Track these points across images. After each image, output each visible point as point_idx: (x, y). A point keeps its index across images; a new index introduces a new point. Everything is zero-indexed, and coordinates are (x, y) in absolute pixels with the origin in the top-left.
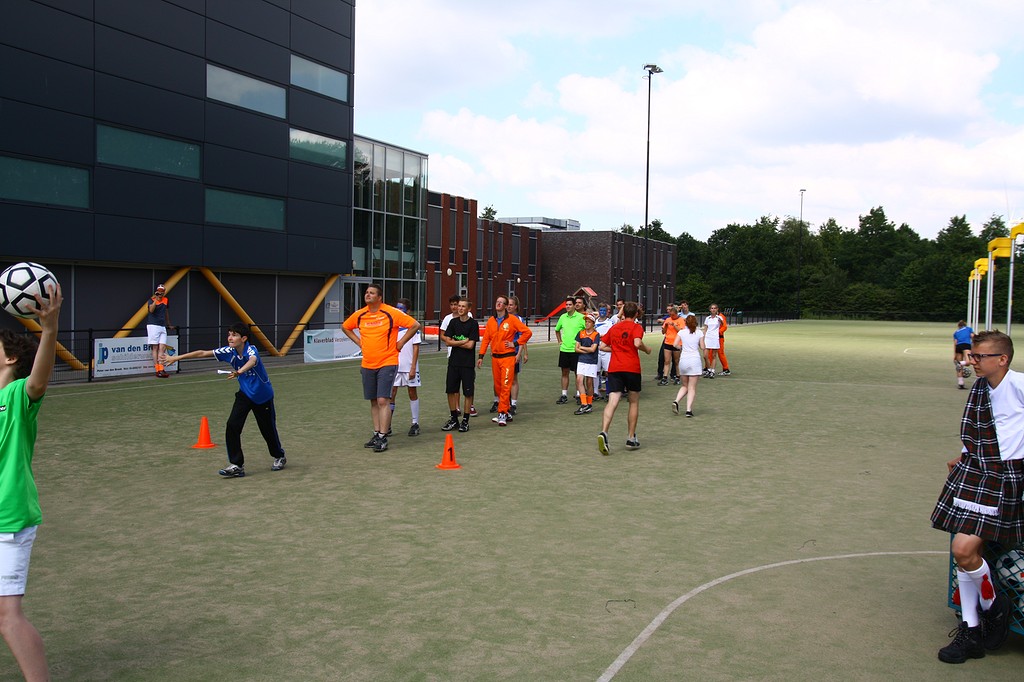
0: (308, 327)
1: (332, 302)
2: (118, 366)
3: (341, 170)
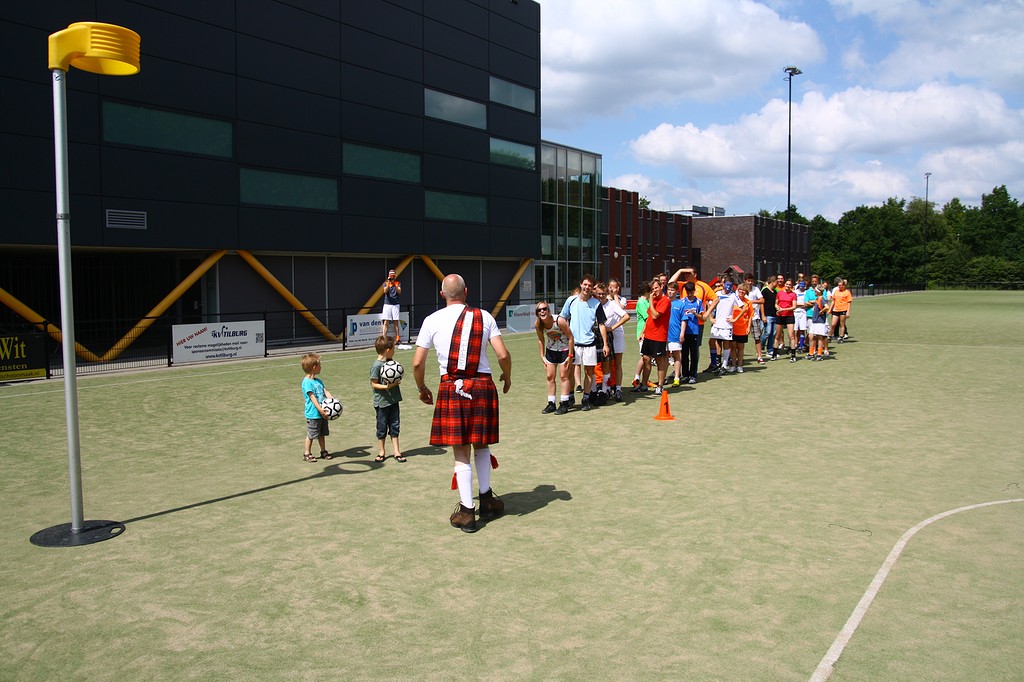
0: (509, 302)
1: (525, 283)
2: (364, 337)
3: (531, 171)
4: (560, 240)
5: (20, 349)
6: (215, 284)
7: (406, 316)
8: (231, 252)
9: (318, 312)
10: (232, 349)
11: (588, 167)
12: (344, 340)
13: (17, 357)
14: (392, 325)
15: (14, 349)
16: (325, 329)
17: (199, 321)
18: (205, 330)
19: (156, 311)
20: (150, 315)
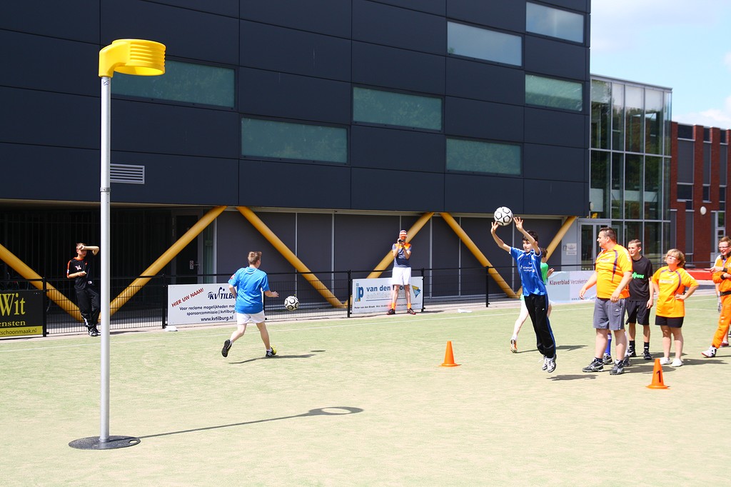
1: (568, 245)
2: (371, 303)
3: (575, 113)
4: (614, 194)
5: (20, 305)
6: (212, 243)
7: (418, 282)
8: (230, 209)
9: (323, 274)
10: (228, 311)
11: (653, 103)
12: (349, 308)
13: (17, 313)
14: (403, 291)
15: (14, 305)
16: (330, 294)
17: (195, 282)
18: (201, 291)
19: (152, 270)
20: (145, 274)
